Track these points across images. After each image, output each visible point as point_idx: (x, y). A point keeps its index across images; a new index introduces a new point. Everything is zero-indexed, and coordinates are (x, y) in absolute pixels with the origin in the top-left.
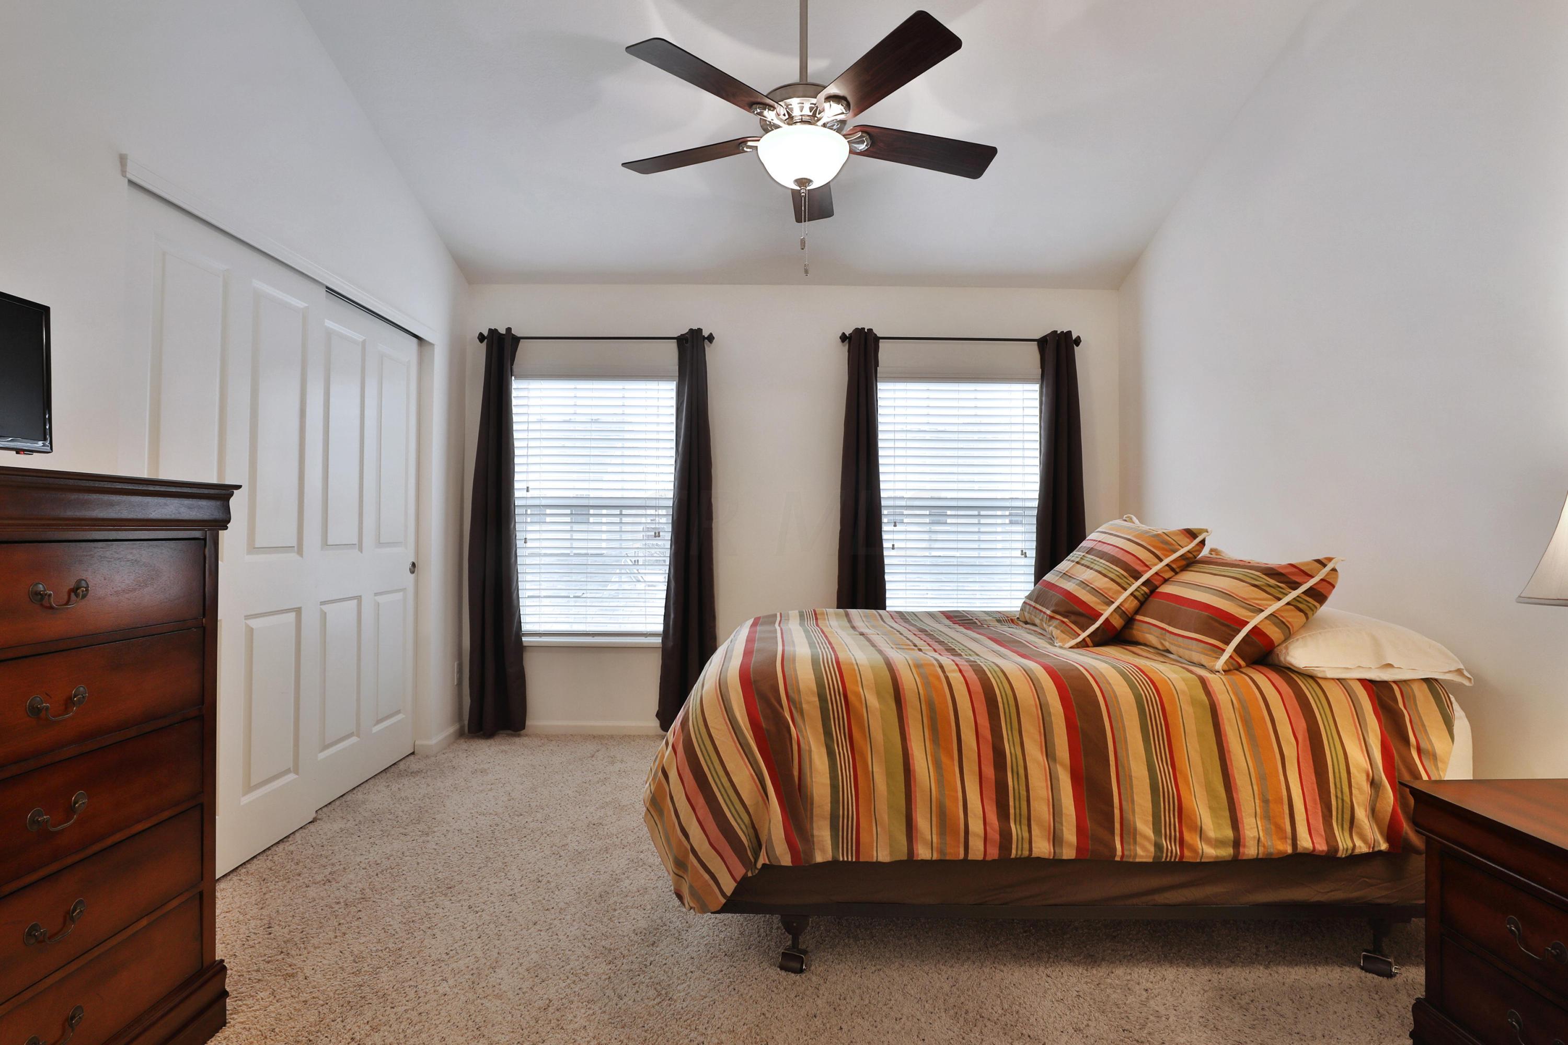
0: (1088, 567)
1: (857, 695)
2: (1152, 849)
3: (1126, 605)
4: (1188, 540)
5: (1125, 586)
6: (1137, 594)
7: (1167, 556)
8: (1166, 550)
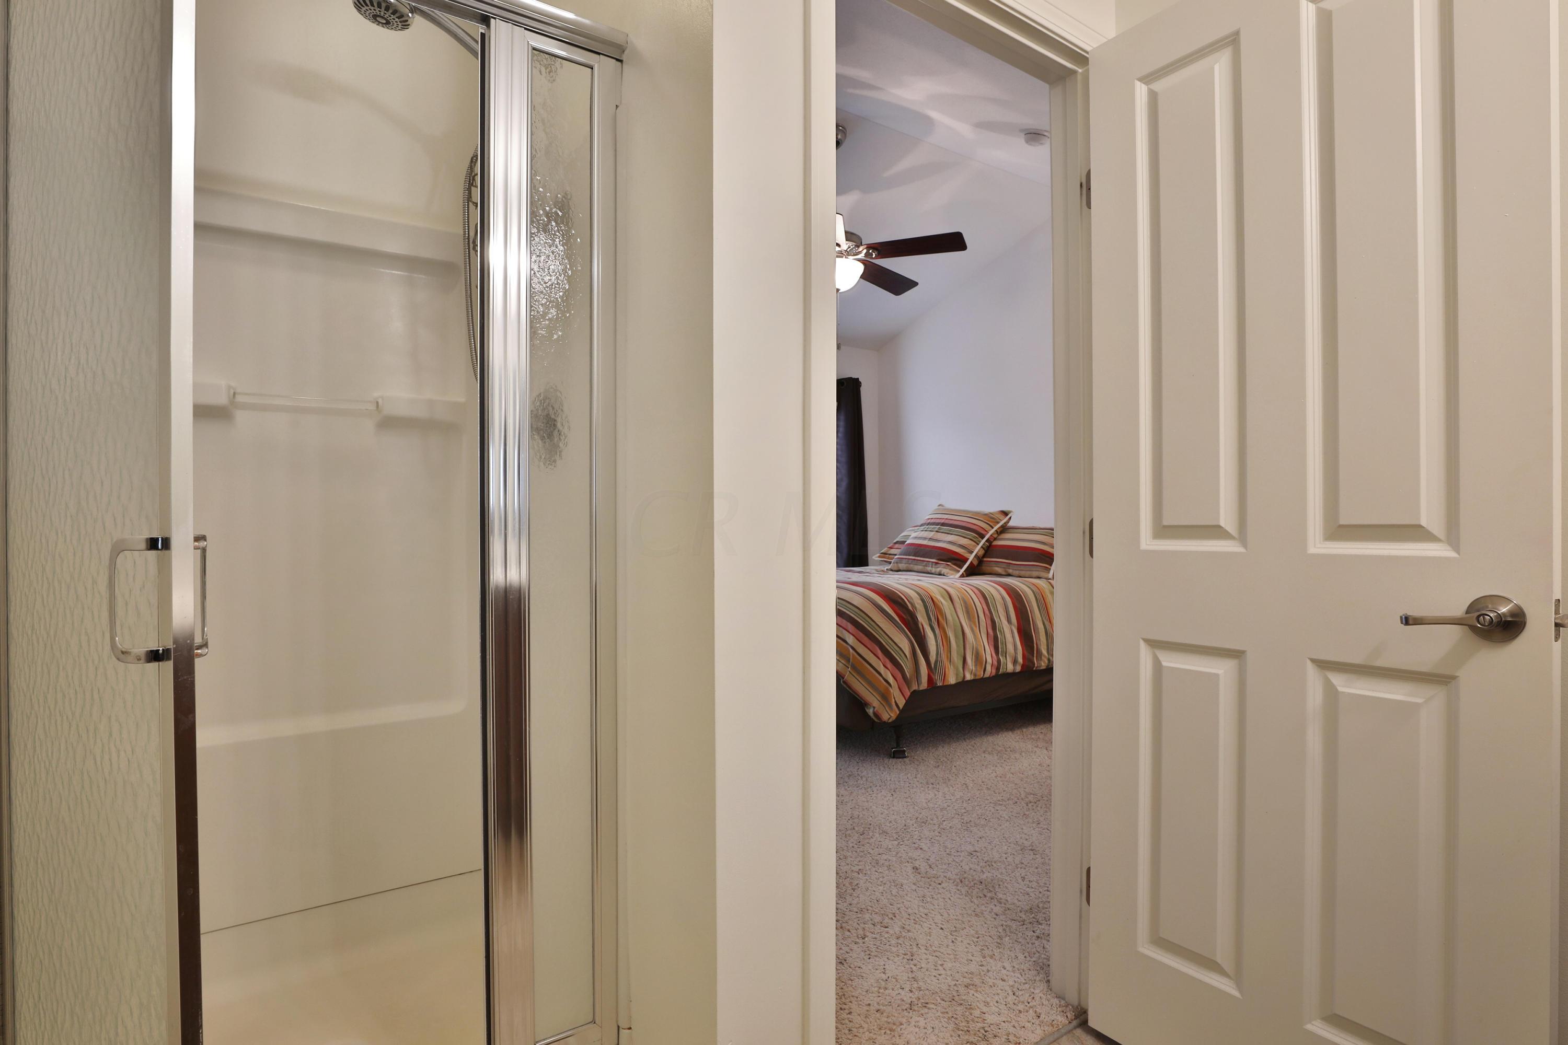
0: (948, 534)
1: (936, 598)
2: (1047, 662)
3: (980, 553)
4: (1003, 517)
5: (978, 542)
6: (984, 546)
7: (995, 526)
8: (994, 522)
